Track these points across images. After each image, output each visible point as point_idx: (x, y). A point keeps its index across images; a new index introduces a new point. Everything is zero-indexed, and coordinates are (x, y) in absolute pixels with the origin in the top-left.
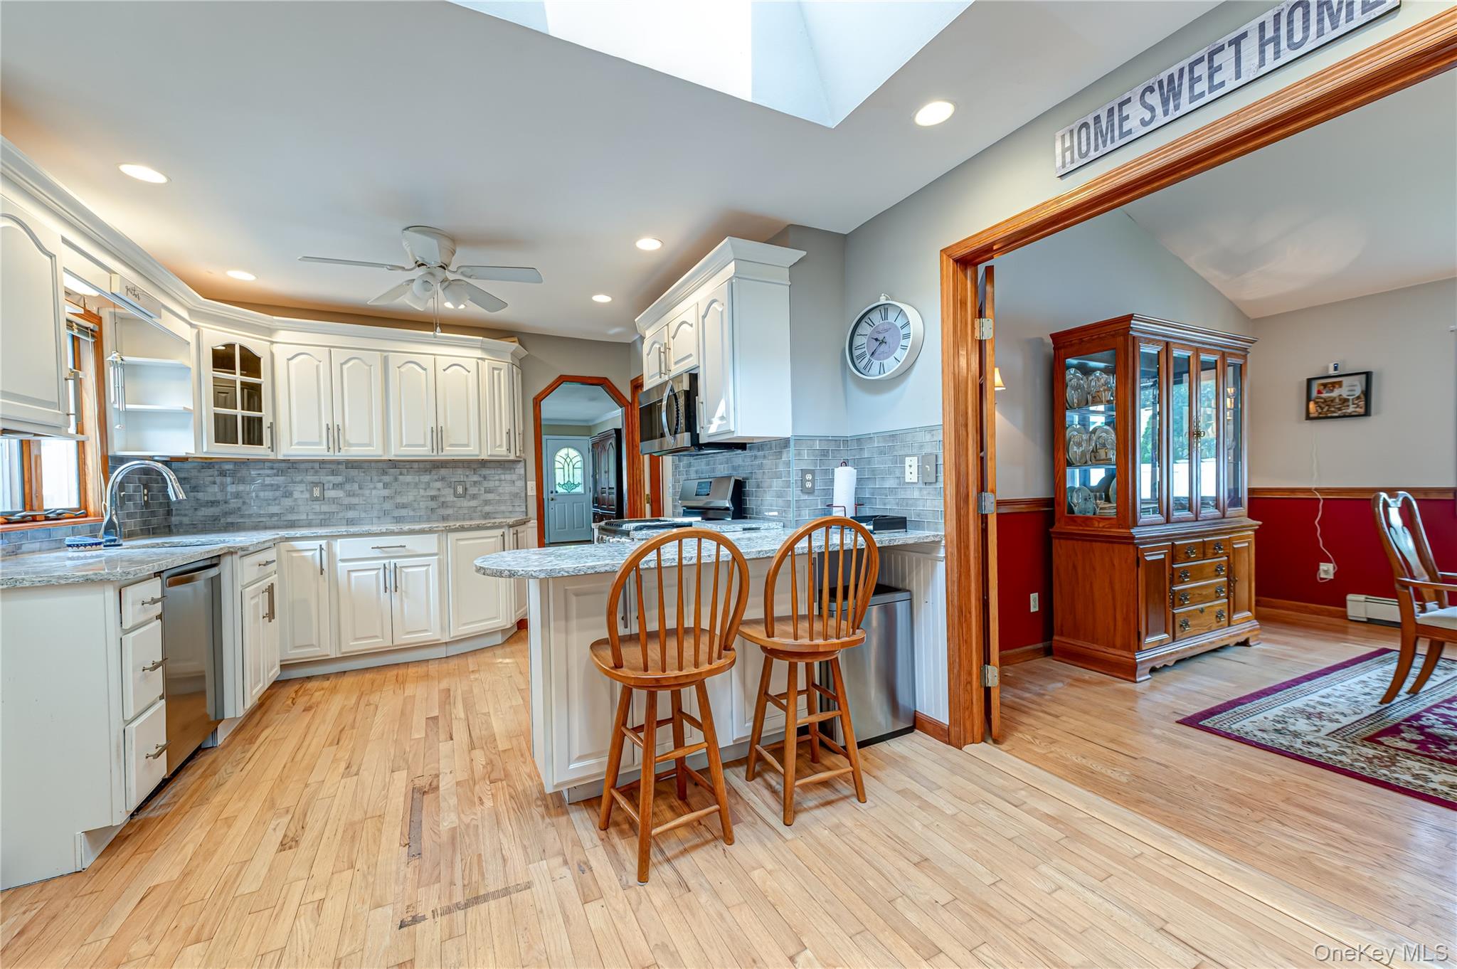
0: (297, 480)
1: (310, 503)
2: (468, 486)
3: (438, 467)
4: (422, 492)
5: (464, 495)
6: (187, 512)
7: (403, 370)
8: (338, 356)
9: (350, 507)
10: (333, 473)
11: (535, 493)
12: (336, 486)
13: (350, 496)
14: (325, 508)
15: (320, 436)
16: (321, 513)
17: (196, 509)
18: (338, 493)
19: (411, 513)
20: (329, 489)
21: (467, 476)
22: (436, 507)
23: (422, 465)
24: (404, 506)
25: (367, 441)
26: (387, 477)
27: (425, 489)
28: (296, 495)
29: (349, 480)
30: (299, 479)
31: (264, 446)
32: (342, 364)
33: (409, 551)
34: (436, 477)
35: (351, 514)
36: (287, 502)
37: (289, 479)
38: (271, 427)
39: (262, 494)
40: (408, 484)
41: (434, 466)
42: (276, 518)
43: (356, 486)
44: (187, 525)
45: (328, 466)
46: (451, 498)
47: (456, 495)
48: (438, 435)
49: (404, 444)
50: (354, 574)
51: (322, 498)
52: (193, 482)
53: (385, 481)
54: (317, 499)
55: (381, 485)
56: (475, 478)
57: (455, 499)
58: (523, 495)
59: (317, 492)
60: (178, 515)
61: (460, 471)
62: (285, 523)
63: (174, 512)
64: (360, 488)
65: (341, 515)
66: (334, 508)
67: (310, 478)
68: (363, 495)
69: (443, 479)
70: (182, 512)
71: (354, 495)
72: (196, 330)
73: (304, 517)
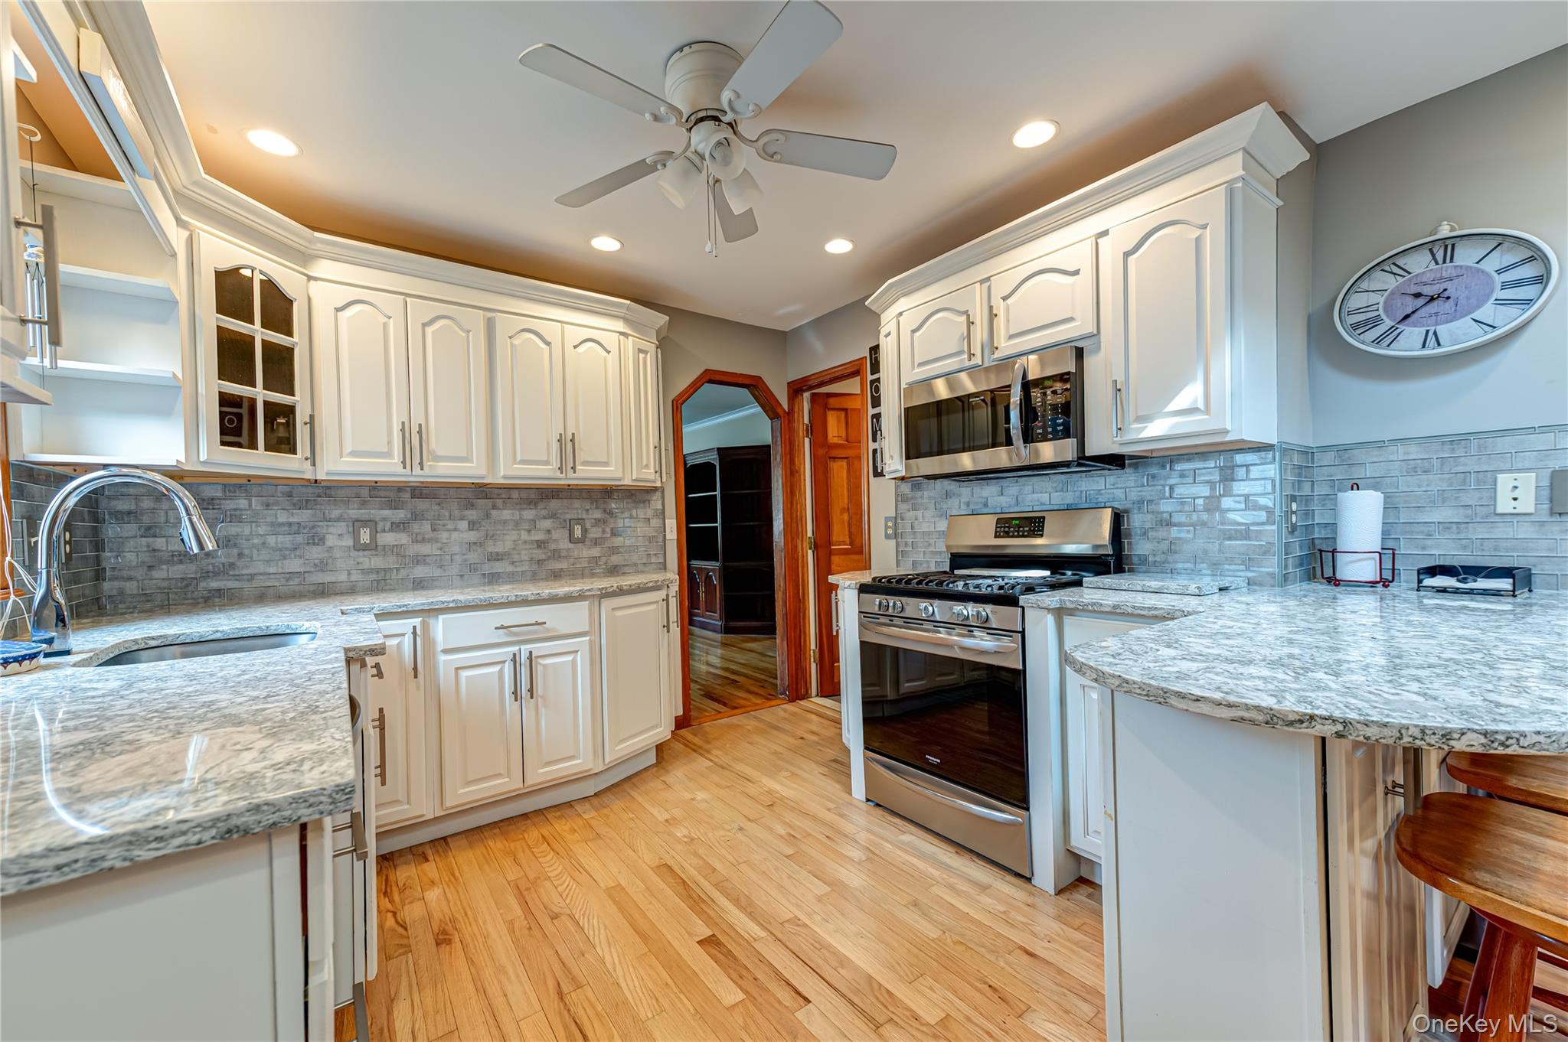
0: (333, 516)
1: (354, 554)
2: (588, 526)
3: (547, 497)
4: (524, 536)
5: (581, 541)
6: (132, 573)
7: (516, 342)
8: (419, 311)
9: (419, 560)
10: (394, 505)
11: (675, 537)
12: (398, 526)
13: (417, 541)
14: (378, 562)
15: (390, 443)
16: (370, 571)
17: (150, 568)
18: (403, 538)
19: (510, 569)
20: (384, 531)
21: (587, 510)
22: (543, 557)
23: (524, 495)
24: (497, 557)
25: (464, 454)
26: (474, 512)
27: (529, 531)
28: (330, 541)
29: (416, 517)
30: (335, 513)
31: (299, 455)
32: (424, 325)
33: (548, 630)
34: (544, 512)
35: (420, 571)
36: (315, 553)
37: (320, 514)
38: (311, 422)
39: (271, 540)
40: (505, 522)
41: (543, 495)
42: (296, 581)
43: (427, 526)
44: (133, 596)
45: (382, 493)
46: (564, 544)
47: (571, 538)
48: (568, 446)
49: (519, 459)
50: (464, 674)
51: (372, 547)
52: (146, 519)
53: (471, 518)
54: (365, 548)
55: (464, 525)
56: (598, 514)
57: (571, 546)
58: (661, 539)
59: (365, 536)
60: (114, 578)
61: (577, 504)
62: (312, 588)
63: (108, 574)
64: (434, 530)
65: (403, 573)
66: (391, 561)
67: (354, 513)
68: (437, 541)
69: (553, 516)
70: (125, 573)
71: (423, 540)
72: (186, 234)
73: (343, 577)
